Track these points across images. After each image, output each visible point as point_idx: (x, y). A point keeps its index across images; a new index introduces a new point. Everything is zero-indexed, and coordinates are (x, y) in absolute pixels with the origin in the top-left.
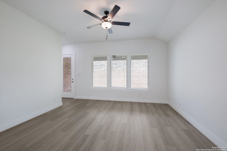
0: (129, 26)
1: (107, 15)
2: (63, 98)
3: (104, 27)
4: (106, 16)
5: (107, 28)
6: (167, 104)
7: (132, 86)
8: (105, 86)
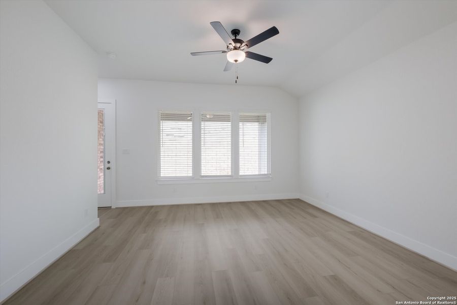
0: (267, 63)
1: (236, 36)
2: (99, 208)
3: (231, 60)
4: (234, 38)
5: (237, 62)
6: (299, 199)
7: (241, 173)
8: (189, 175)
